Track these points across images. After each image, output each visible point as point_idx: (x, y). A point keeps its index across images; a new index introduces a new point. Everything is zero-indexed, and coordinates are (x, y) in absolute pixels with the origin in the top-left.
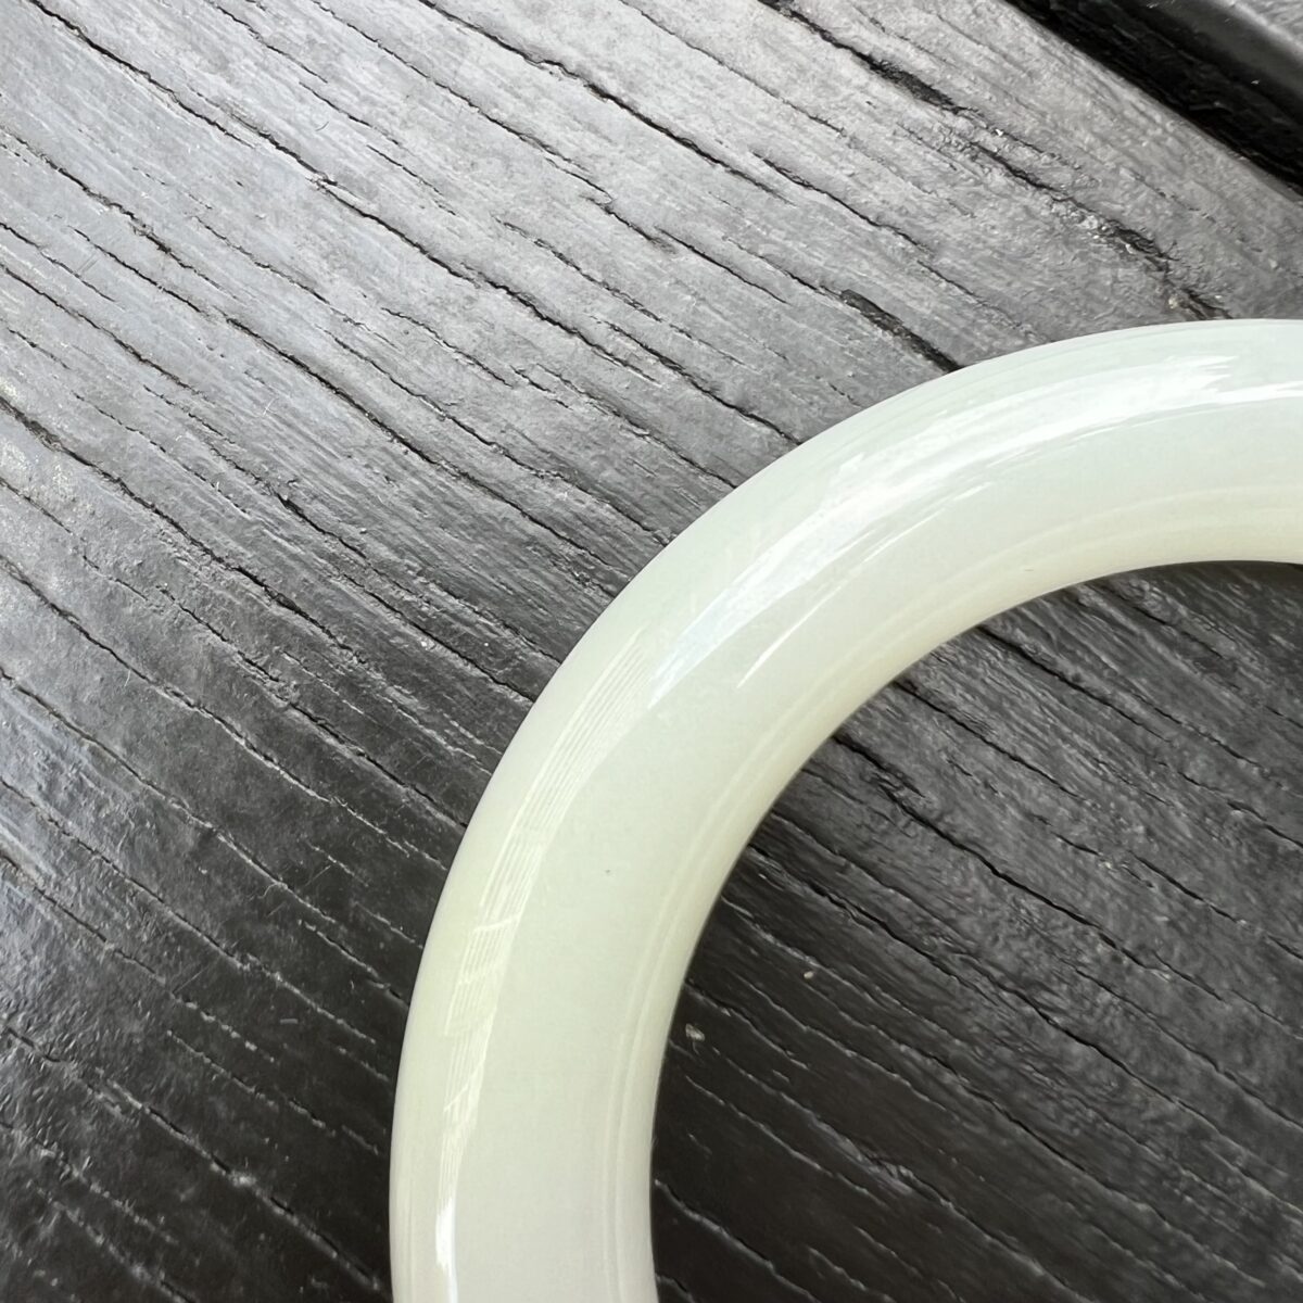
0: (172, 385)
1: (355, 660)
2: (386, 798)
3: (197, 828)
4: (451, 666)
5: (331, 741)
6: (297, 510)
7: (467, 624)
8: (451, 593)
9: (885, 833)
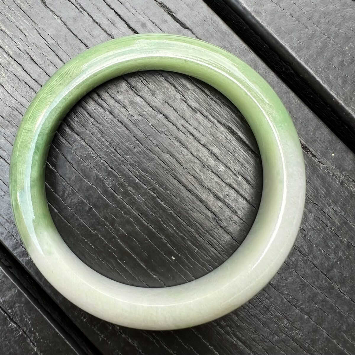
0: (96, 122)
1: (123, 181)
2: (125, 207)
3: (89, 207)
4: (140, 185)
5: (116, 195)
6: (116, 151)
7: (145, 177)
8: (143, 171)
9: (214, 229)
